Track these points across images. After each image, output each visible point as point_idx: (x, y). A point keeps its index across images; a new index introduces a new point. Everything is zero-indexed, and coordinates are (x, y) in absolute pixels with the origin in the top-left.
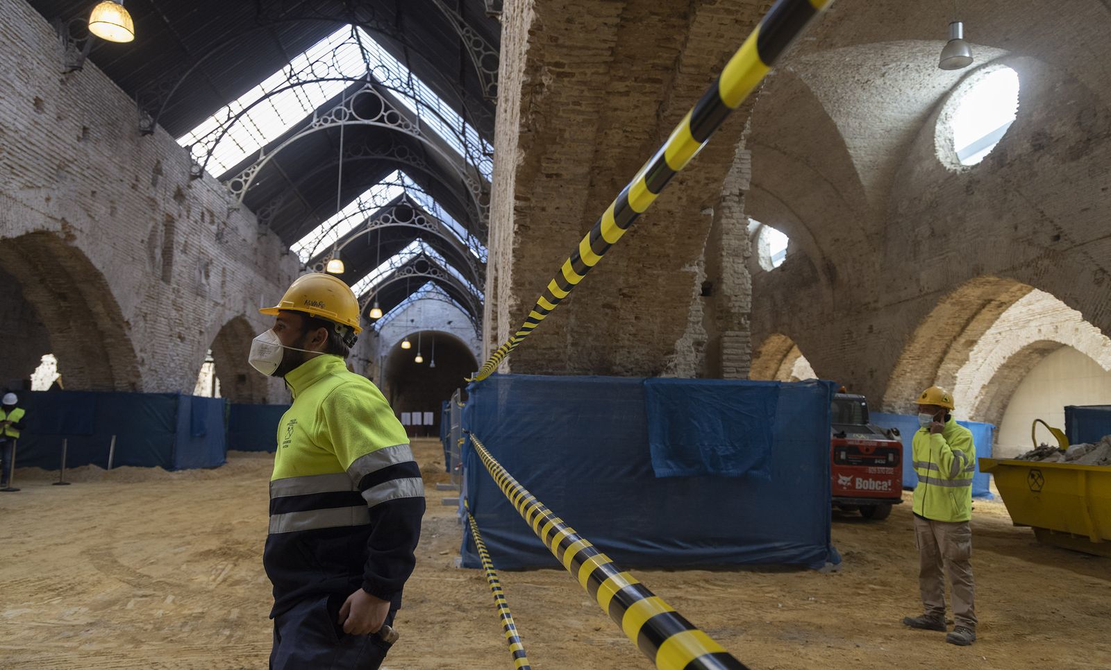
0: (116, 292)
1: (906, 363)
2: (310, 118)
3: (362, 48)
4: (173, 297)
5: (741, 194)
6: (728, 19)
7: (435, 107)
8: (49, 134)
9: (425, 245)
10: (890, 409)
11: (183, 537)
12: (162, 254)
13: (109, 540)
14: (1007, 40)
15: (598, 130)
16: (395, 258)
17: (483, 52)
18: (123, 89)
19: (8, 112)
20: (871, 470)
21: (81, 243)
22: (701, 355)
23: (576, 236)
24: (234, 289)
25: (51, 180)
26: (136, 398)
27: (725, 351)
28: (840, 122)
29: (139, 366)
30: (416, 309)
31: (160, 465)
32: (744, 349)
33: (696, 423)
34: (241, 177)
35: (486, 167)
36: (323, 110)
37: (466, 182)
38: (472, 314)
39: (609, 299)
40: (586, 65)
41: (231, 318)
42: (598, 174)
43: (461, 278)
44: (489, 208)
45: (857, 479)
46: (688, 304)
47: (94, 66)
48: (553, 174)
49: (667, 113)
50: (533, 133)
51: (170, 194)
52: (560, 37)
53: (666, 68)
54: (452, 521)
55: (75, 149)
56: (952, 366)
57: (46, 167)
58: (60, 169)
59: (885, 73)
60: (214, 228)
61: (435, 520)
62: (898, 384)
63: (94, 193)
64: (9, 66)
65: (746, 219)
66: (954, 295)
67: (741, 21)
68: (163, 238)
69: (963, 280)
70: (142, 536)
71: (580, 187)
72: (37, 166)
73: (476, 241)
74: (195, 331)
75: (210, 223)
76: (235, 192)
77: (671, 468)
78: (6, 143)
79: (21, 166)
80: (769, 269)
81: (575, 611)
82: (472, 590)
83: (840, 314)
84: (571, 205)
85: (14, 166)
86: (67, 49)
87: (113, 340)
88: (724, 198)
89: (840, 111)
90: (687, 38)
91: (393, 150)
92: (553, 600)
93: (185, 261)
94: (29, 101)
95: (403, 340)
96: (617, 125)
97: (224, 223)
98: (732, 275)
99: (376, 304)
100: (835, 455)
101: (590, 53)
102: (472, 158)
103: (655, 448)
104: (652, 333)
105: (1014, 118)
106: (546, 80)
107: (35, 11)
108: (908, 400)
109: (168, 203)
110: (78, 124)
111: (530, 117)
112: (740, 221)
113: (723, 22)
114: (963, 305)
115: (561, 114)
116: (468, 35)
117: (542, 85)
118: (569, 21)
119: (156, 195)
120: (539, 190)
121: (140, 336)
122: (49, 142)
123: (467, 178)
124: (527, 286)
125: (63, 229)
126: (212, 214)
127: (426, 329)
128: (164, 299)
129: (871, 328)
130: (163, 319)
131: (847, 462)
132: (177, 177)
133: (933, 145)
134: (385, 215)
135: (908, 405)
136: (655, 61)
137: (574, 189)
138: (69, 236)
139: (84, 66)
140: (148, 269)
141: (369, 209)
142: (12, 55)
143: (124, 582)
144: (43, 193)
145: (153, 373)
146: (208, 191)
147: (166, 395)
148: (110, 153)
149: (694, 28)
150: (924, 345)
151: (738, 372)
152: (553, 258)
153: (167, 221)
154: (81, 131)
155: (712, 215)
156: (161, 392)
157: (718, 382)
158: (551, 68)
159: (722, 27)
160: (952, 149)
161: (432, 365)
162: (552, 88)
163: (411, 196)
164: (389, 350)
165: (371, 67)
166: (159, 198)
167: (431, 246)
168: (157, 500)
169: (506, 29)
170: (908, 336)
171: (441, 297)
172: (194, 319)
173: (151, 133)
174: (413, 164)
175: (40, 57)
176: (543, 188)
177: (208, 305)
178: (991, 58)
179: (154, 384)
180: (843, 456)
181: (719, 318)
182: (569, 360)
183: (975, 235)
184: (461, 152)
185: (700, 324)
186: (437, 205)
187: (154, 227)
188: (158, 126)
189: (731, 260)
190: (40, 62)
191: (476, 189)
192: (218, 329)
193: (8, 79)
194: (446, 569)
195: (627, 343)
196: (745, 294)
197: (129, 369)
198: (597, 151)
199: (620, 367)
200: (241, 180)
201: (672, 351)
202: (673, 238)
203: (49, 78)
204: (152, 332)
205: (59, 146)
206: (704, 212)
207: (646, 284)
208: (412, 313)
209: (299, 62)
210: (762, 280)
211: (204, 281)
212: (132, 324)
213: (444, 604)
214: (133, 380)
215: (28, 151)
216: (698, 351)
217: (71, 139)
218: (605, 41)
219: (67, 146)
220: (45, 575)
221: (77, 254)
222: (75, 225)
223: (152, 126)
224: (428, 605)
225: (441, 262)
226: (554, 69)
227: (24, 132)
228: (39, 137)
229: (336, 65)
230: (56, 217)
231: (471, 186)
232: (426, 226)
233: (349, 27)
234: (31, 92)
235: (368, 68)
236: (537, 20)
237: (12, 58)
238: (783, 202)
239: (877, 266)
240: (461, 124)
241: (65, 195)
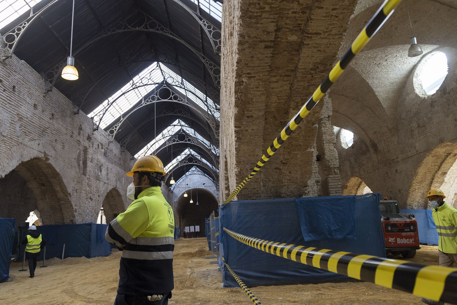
0: (65, 181)
1: (415, 185)
2: (141, 101)
3: (161, 70)
4: (87, 181)
5: (329, 117)
6: (315, 50)
7: (194, 92)
8: (39, 118)
9: (191, 150)
10: (411, 207)
11: (102, 283)
12: (83, 163)
13: (71, 286)
14: (438, 41)
15: (267, 97)
16: (179, 157)
17: (213, 68)
18: (67, 97)
19: (24, 111)
20: (404, 234)
21: (51, 161)
22: (319, 187)
23: (261, 140)
24: (111, 176)
25: (40, 137)
26: (73, 226)
27: (330, 184)
28: (370, 81)
29: (74, 212)
30: (189, 179)
31: (84, 256)
32: (338, 182)
33: (320, 216)
34: (113, 128)
35: (217, 115)
36: (146, 97)
37: (209, 122)
38: (214, 179)
39: (277, 166)
40: (260, 73)
41: (111, 189)
42: (268, 114)
43: (208, 164)
44: (219, 132)
45: (398, 239)
46: (311, 165)
47: (56, 89)
48: (250, 116)
49: (294, 88)
50: (241, 100)
51: (86, 138)
52: (249, 63)
53: (292, 71)
54: (215, 270)
55: (49, 123)
56: (437, 185)
57: (38, 131)
58: (43, 132)
59: (387, 59)
60: (103, 150)
61: (208, 270)
62: (413, 195)
63: (56, 140)
64: (25, 93)
65: (332, 127)
66: (432, 152)
67: (321, 50)
68: (83, 157)
69: (436, 145)
70: (85, 284)
71: (261, 120)
72: (35, 131)
73: (214, 146)
74: (97, 196)
75: (101, 149)
76: (111, 135)
77: (311, 237)
78: (23, 123)
79: (29, 132)
80: (347, 148)
81: (275, 301)
82: (230, 296)
83: (382, 166)
84: (258, 128)
85: (26, 132)
86: (46, 83)
87: (63, 202)
88: (322, 119)
89: (369, 77)
90: (299, 59)
91: (176, 111)
92: (265, 298)
93: (92, 166)
94: (32, 105)
95: (184, 193)
96: (274, 94)
97: (107, 148)
98: (329, 151)
99: (172, 178)
100: (386, 228)
101: (262, 68)
102: (210, 111)
103: (303, 228)
104: (297, 179)
105: (447, 73)
106: (244, 80)
107: (34, 70)
108: (419, 202)
109: (85, 142)
110: (50, 113)
111: (239, 94)
112: (330, 128)
113: (313, 51)
114: (437, 157)
115: (251, 92)
116: (206, 62)
117: (243, 82)
118: (252, 57)
119: (80, 139)
120: (244, 123)
121: (74, 199)
122: (39, 121)
123: (209, 120)
124: (242, 163)
125: (44, 156)
126: (102, 145)
127: (194, 188)
128: (84, 183)
129: (397, 170)
130: (83, 191)
131: (391, 231)
132: (88, 130)
133: (413, 87)
134: (173, 139)
135: (419, 205)
136: (287, 68)
137: (259, 121)
138: (47, 159)
139: (53, 90)
140: (77, 170)
141: (167, 137)
142: (26, 88)
143: (83, 301)
144: (37, 142)
145: (80, 215)
146: (100, 135)
147: (86, 224)
148: (62, 123)
149: (302, 55)
150: (422, 176)
151: (336, 193)
152: (252, 150)
153: (85, 149)
154: (51, 116)
155: (317, 127)
156: (83, 223)
157: (328, 198)
158: (246, 75)
159: (313, 53)
160: (422, 89)
161: (197, 204)
162: (247, 83)
163: (185, 130)
164: (178, 199)
165: (166, 78)
166: (81, 140)
167: (194, 151)
168: (86, 270)
169: (224, 59)
170: (415, 173)
171: (200, 173)
172: (96, 190)
173: (78, 113)
174: (185, 116)
175: (36, 88)
176: (246, 122)
177: (102, 184)
178: (433, 49)
179: (80, 220)
180: (389, 228)
181: (325, 170)
182: (262, 193)
183: (438, 125)
184: (206, 109)
185: (317, 173)
186: (196, 132)
187: (79, 152)
188: (80, 110)
189: (328, 145)
190: (36, 90)
191: (213, 124)
192: (106, 194)
193: (24, 98)
194: (217, 288)
195: (286, 184)
196: (335, 159)
197: (70, 214)
198: (267, 105)
199: (284, 195)
200: (114, 129)
201: (307, 186)
202: (302, 138)
203: (39, 96)
204: (79, 197)
205: (43, 122)
206: (314, 126)
207: (292, 158)
208: (187, 181)
209: (136, 79)
210: (344, 153)
211: (99, 174)
212: (71, 194)
213: (219, 302)
214: (72, 219)
215: (32, 126)
216: (318, 185)
217: (47, 119)
218: (267, 63)
219: (46, 122)
220: (50, 301)
221: (50, 166)
222: (49, 154)
223: (78, 111)
224: (212, 302)
225: (199, 157)
226: (247, 75)
227: (30, 118)
228: (36, 120)
229: (151, 78)
230: (42, 151)
231: (211, 123)
232: (191, 142)
233: (156, 63)
234: (32, 102)
235: (164, 78)
236: (239, 58)
237: (26, 89)
238: (349, 118)
239: (396, 142)
240: (205, 98)
241: (45, 142)
